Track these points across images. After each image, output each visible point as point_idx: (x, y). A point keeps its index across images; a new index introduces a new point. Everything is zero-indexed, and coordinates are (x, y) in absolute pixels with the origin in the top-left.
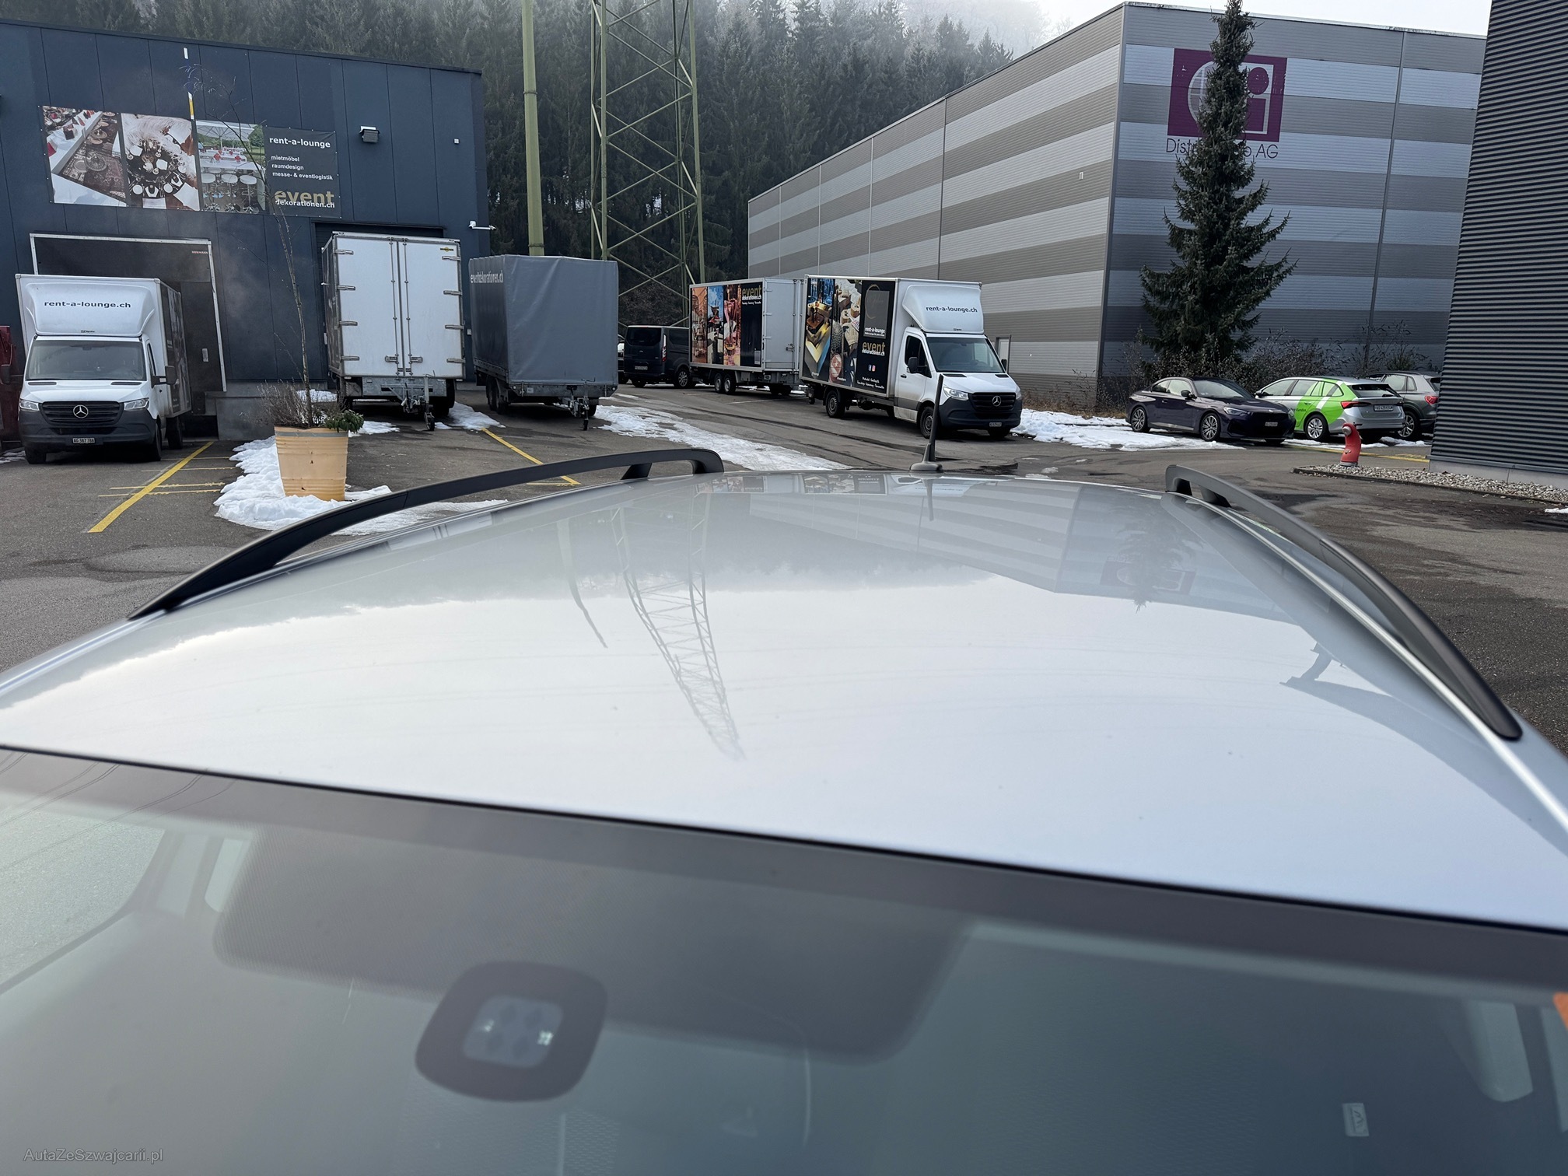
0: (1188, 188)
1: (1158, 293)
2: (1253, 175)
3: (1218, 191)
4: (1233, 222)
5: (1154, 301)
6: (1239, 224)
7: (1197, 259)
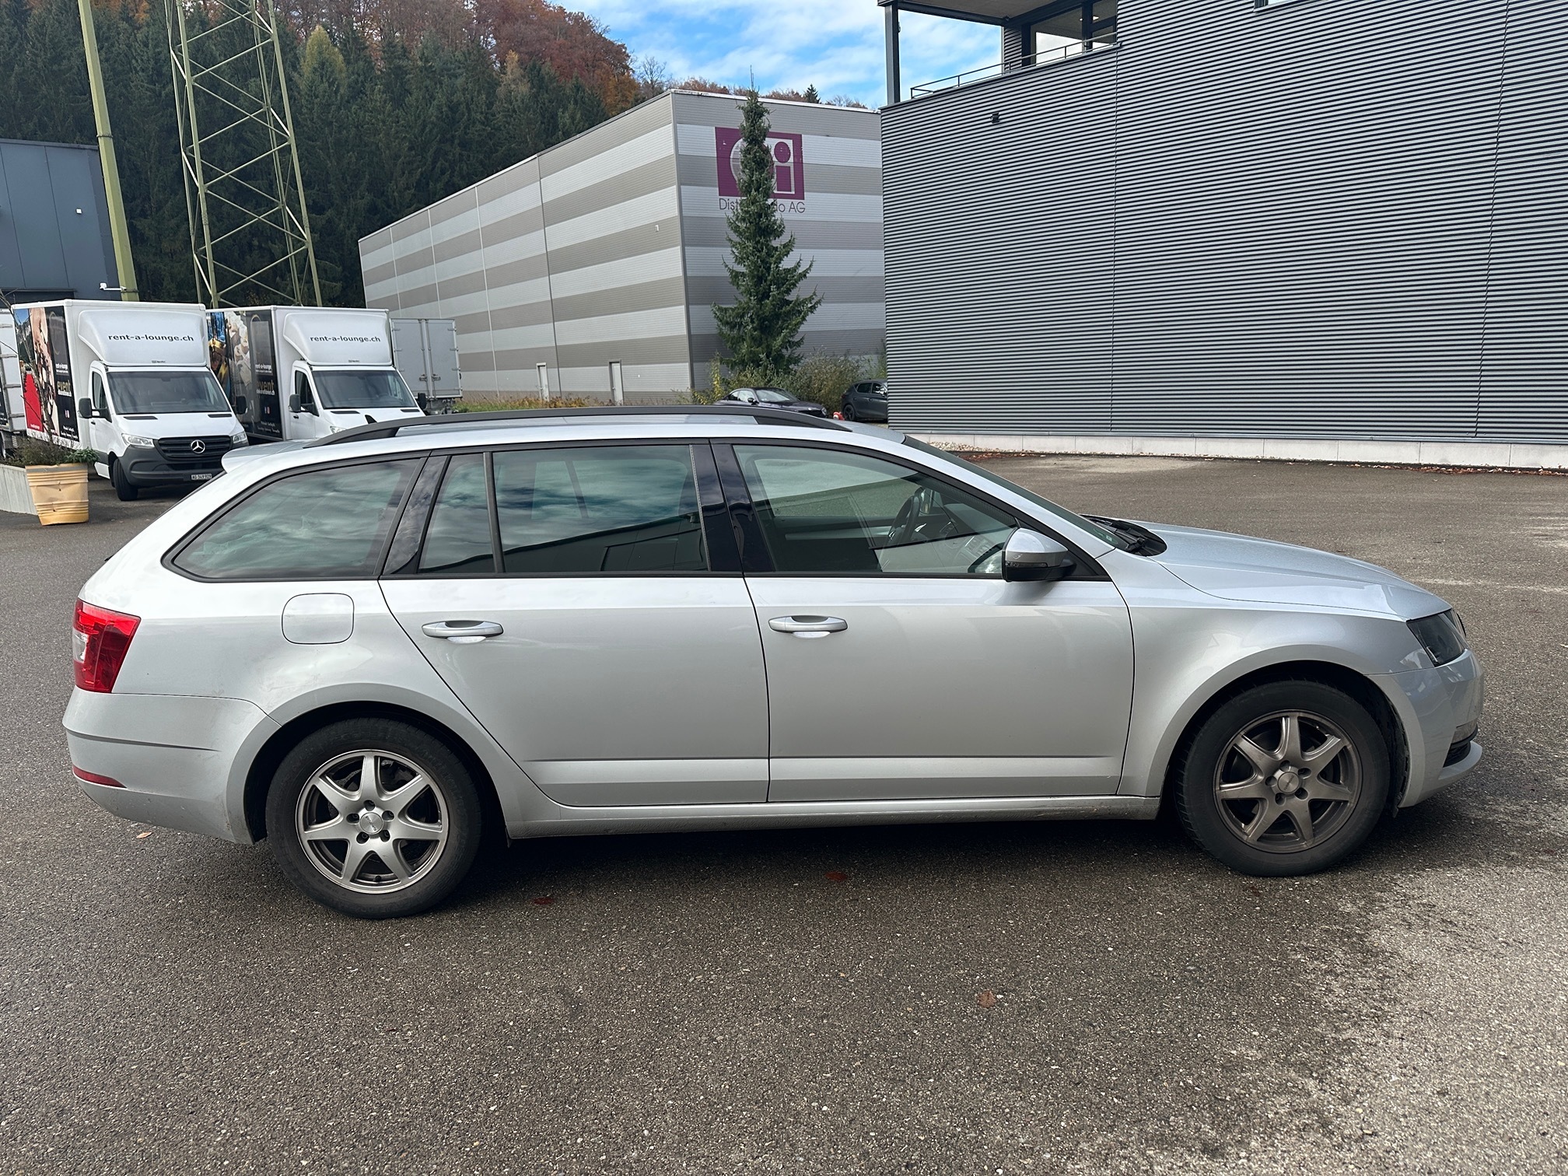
0: (738, 240)
1: (727, 323)
2: (784, 227)
3: (759, 242)
4: (772, 266)
5: (726, 330)
6: (777, 267)
7: (751, 296)
